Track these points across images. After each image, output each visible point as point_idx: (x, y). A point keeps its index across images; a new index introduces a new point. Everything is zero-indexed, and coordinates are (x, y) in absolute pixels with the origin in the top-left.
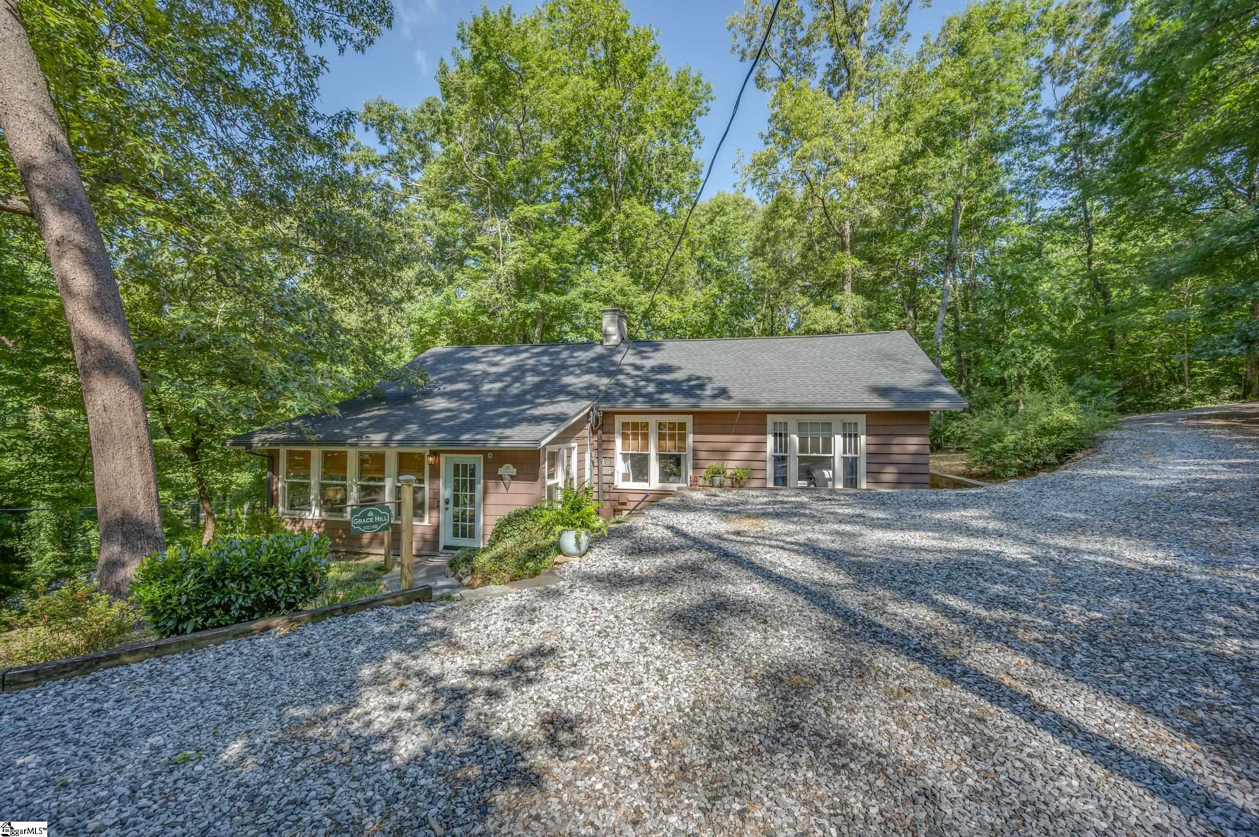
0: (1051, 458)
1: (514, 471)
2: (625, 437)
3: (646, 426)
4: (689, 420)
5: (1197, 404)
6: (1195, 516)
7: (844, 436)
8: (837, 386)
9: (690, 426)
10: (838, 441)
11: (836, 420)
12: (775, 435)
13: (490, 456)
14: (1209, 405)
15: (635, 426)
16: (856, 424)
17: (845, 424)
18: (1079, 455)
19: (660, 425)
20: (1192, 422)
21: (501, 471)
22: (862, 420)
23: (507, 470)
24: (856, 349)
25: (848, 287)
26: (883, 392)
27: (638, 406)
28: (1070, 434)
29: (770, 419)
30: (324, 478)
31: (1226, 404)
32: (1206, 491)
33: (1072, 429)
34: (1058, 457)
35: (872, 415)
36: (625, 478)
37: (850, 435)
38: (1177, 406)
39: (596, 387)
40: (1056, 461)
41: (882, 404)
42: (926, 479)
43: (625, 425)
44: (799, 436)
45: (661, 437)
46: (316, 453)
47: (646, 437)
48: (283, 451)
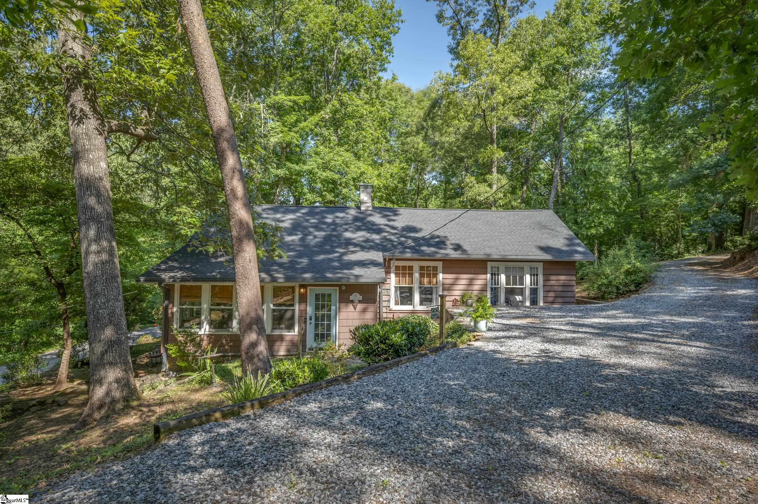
0: (632, 288)
1: (360, 298)
2: (397, 275)
3: (411, 268)
4: (440, 265)
5: (687, 256)
6: (705, 308)
7: (531, 275)
8: (526, 245)
9: (440, 268)
10: (528, 278)
11: (526, 266)
12: (492, 274)
13: (344, 288)
14: (692, 257)
15: (404, 268)
16: (537, 268)
17: (531, 268)
18: (646, 286)
19: (422, 268)
20: (689, 268)
21: (351, 298)
22: (540, 266)
23: (356, 296)
24: (527, 221)
25: (494, 170)
26: (546, 249)
27: (408, 255)
28: (642, 275)
29: (489, 264)
30: (212, 305)
31: (701, 256)
32: (706, 300)
33: (641, 271)
34: (636, 287)
35: (545, 262)
36: (397, 303)
37: (534, 275)
38: (677, 256)
39: (372, 241)
40: (634, 289)
41: (548, 257)
42: (573, 300)
43: (397, 268)
44: (506, 275)
45: (422, 276)
46: (206, 287)
47: (411, 275)
48: (177, 286)
